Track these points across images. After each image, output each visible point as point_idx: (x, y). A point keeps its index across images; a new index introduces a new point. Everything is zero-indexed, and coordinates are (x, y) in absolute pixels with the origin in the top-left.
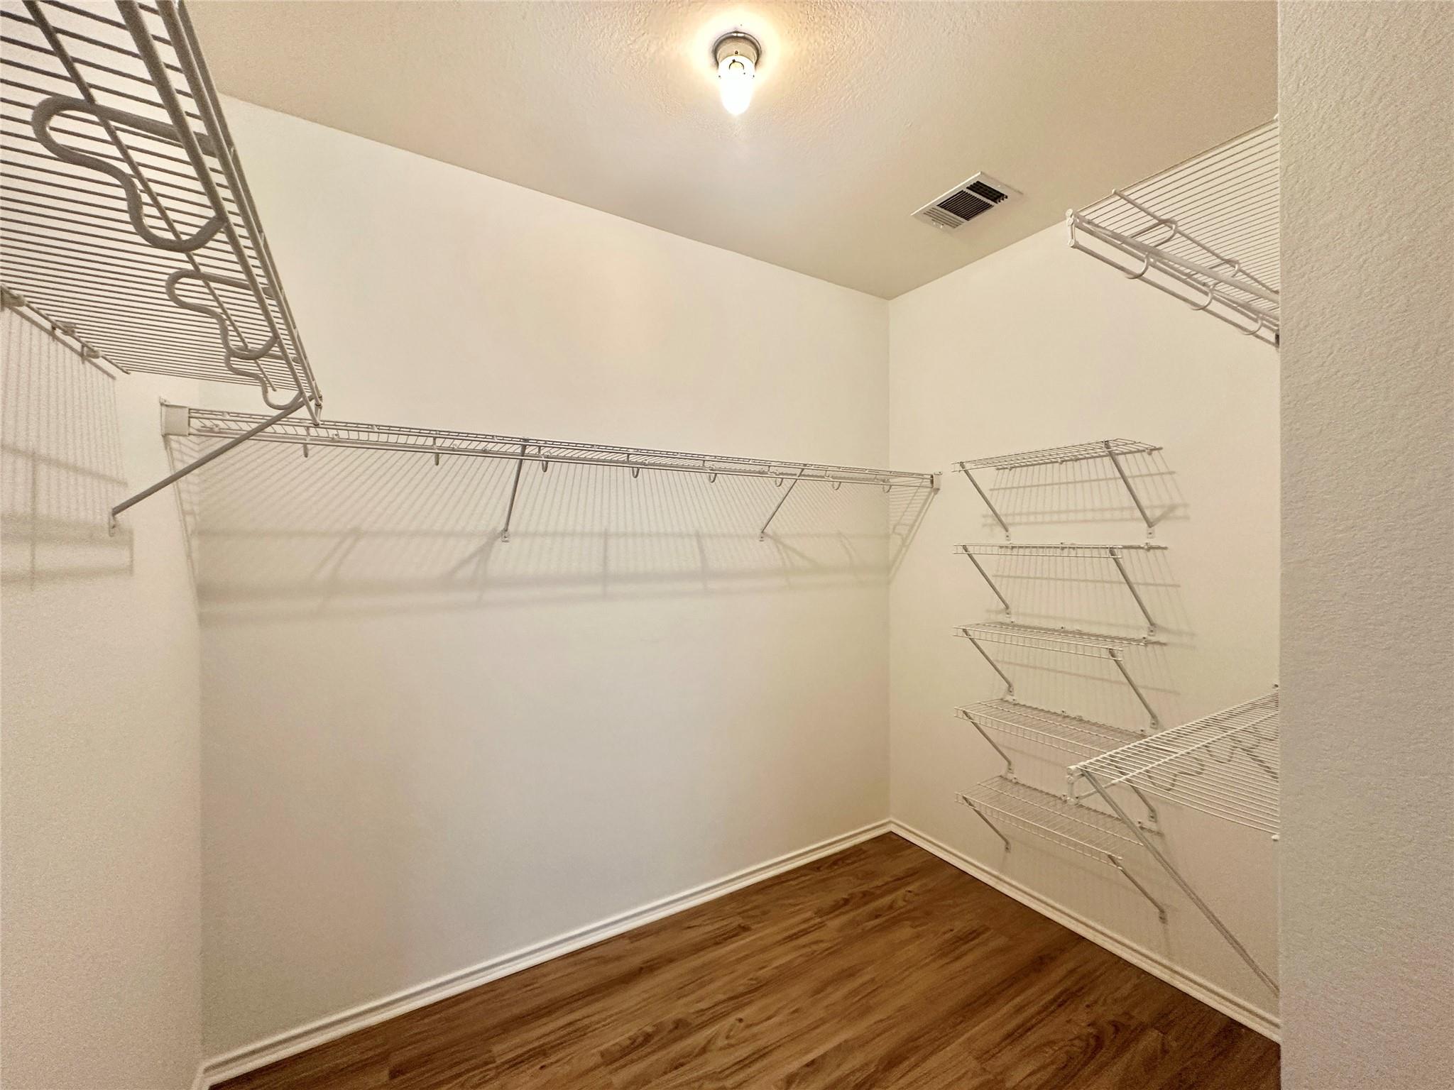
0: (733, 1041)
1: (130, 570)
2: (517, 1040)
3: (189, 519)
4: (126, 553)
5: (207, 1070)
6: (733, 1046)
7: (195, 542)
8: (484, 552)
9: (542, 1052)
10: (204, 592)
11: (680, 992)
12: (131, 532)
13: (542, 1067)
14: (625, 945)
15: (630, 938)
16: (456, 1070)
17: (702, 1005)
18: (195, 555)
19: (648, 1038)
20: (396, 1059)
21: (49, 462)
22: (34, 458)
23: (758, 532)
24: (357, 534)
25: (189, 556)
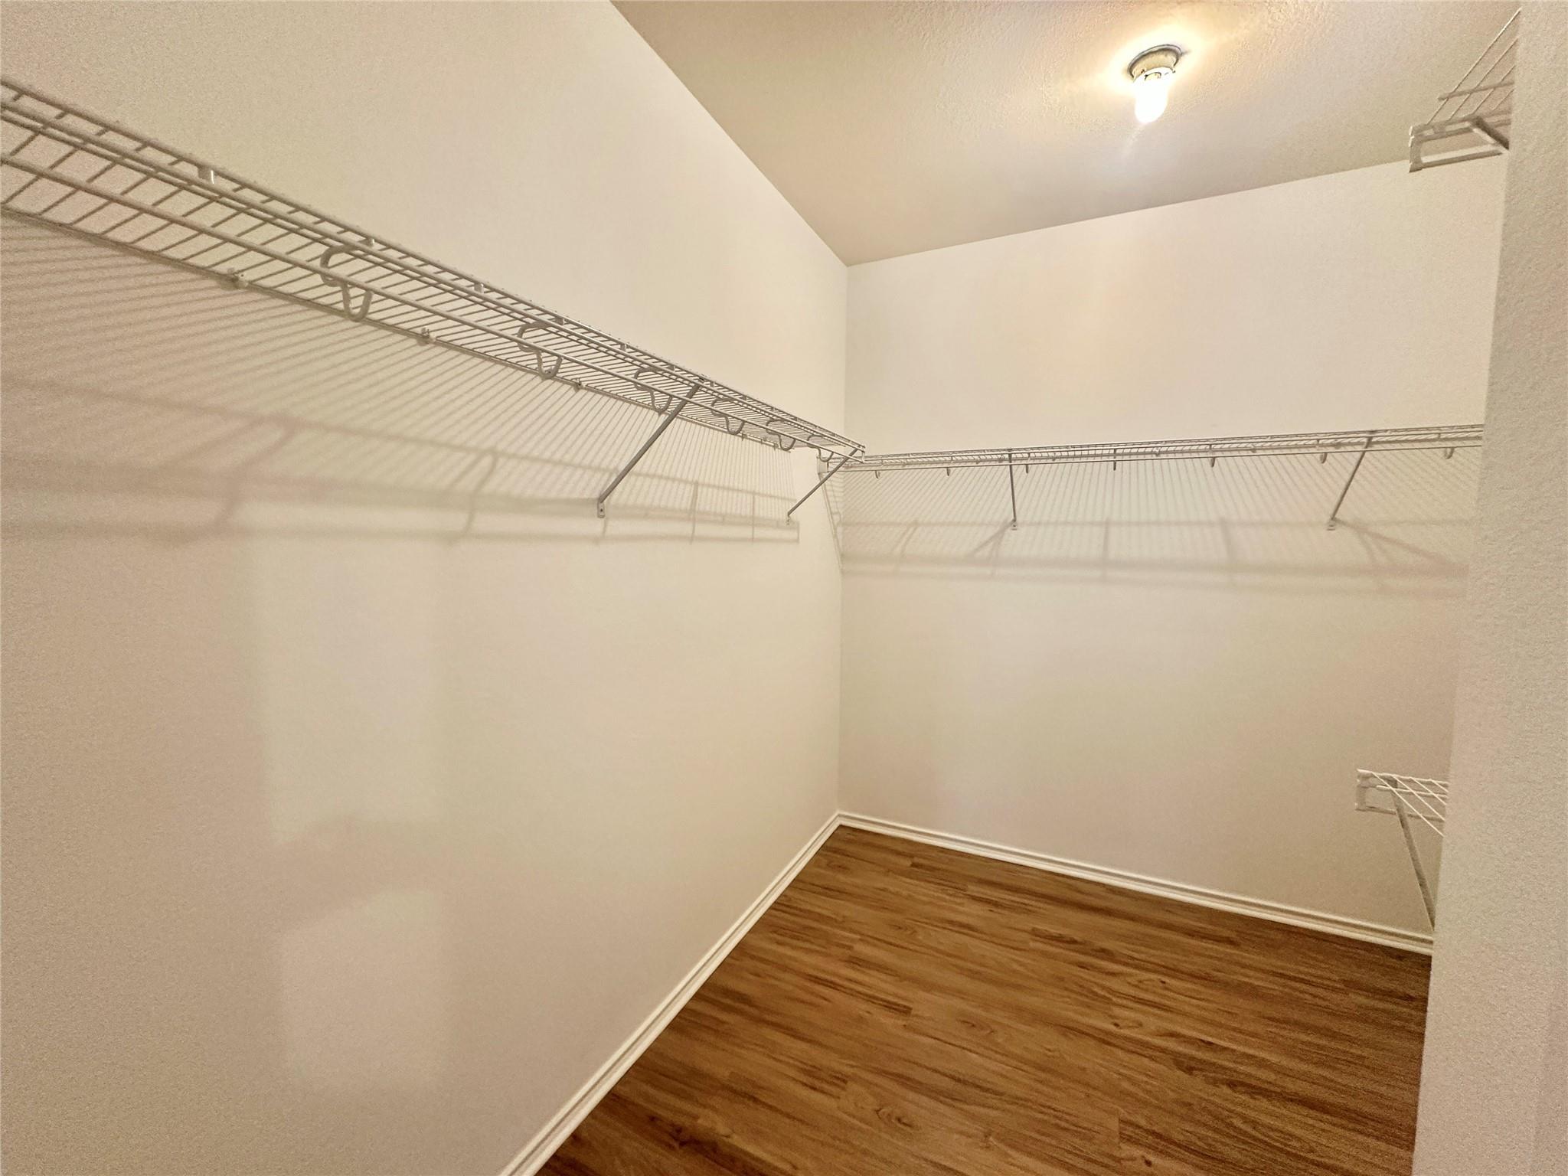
0: (1141, 985)
1: (797, 541)
2: (982, 890)
3: (836, 517)
4: (796, 533)
5: (839, 815)
6: (1139, 987)
7: (840, 529)
8: (999, 536)
9: (996, 904)
10: (844, 557)
11: (1122, 937)
12: (798, 524)
13: (991, 911)
14: (1098, 890)
15: (1107, 889)
16: (942, 882)
17: (1136, 955)
18: (840, 537)
19: (1074, 942)
20: (916, 860)
21: (759, 494)
22: (754, 493)
23: (1326, 518)
24: (916, 524)
25: (835, 536)
